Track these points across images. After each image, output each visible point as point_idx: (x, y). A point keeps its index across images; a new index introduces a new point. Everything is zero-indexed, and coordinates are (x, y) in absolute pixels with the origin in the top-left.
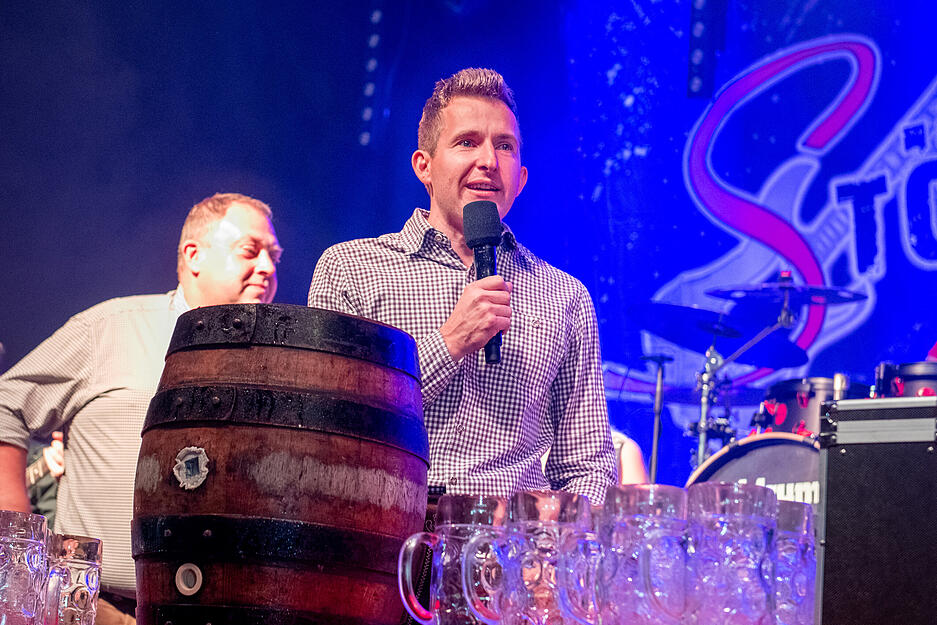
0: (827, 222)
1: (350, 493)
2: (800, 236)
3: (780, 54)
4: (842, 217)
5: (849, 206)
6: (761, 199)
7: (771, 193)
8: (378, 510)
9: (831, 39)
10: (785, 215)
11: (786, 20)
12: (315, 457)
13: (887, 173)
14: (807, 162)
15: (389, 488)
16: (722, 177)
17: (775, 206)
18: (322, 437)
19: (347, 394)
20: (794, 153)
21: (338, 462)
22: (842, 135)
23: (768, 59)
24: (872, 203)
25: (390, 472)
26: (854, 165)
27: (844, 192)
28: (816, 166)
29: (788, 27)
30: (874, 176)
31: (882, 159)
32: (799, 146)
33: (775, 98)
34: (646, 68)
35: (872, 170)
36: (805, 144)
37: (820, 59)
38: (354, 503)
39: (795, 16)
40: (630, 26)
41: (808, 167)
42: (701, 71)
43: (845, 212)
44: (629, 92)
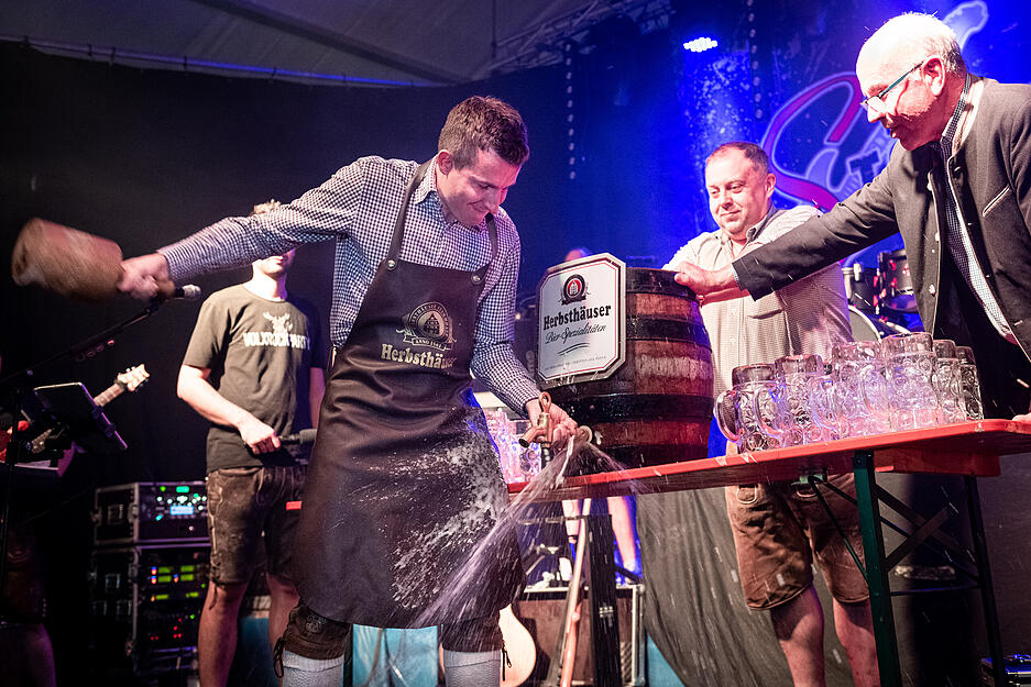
0: (847, 184)
1: (671, 372)
2: (832, 194)
3: (807, 89)
4: (855, 180)
5: (858, 173)
6: (806, 178)
7: (812, 172)
8: (689, 380)
9: (835, 76)
10: (822, 184)
11: (808, 69)
12: (647, 354)
13: (878, 149)
14: (831, 150)
15: (693, 367)
16: (782, 166)
17: (815, 180)
18: (650, 342)
19: (660, 315)
20: (823, 147)
21: (662, 356)
22: (848, 132)
23: (800, 94)
24: (871, 169)
25: (692, 358)
26: (857, 149)
27: (854, 165)
28: (836, 152)
29: (810, 72)
30: (870, 152)
31: (873, 142)
32: (825, 143)
33: (808, 116)
34: (730, 109)
35: (868, 150)
36: (828, 141)
37: (830, 89)
38: (674, 378)
39: (812, 66)
40: (718, 87)
41: (832, 154)
42: (760, 105)
43: (856, 177)
44: (722, 126)
